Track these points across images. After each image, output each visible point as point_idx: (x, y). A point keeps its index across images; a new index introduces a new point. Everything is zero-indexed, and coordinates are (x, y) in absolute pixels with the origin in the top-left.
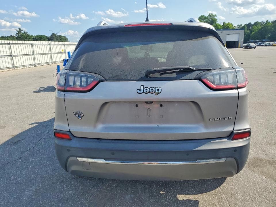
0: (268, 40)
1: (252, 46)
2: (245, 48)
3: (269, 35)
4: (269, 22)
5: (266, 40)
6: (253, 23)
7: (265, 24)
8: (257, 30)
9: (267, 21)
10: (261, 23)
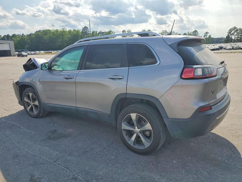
0: (27, 50)
1: (24, 55)
2: (18, 56)
3: (27, 46)
4: (25, 36)
5: (26, 50)
6: (11, 35)
7: (22, 37)
8: (17, 41)
9: (23, 35)
10: (18, 35)
